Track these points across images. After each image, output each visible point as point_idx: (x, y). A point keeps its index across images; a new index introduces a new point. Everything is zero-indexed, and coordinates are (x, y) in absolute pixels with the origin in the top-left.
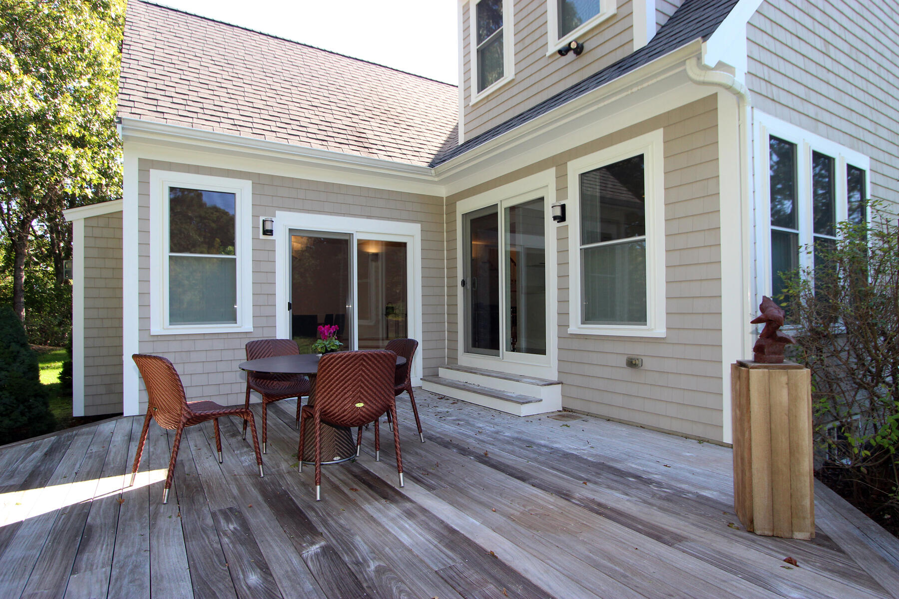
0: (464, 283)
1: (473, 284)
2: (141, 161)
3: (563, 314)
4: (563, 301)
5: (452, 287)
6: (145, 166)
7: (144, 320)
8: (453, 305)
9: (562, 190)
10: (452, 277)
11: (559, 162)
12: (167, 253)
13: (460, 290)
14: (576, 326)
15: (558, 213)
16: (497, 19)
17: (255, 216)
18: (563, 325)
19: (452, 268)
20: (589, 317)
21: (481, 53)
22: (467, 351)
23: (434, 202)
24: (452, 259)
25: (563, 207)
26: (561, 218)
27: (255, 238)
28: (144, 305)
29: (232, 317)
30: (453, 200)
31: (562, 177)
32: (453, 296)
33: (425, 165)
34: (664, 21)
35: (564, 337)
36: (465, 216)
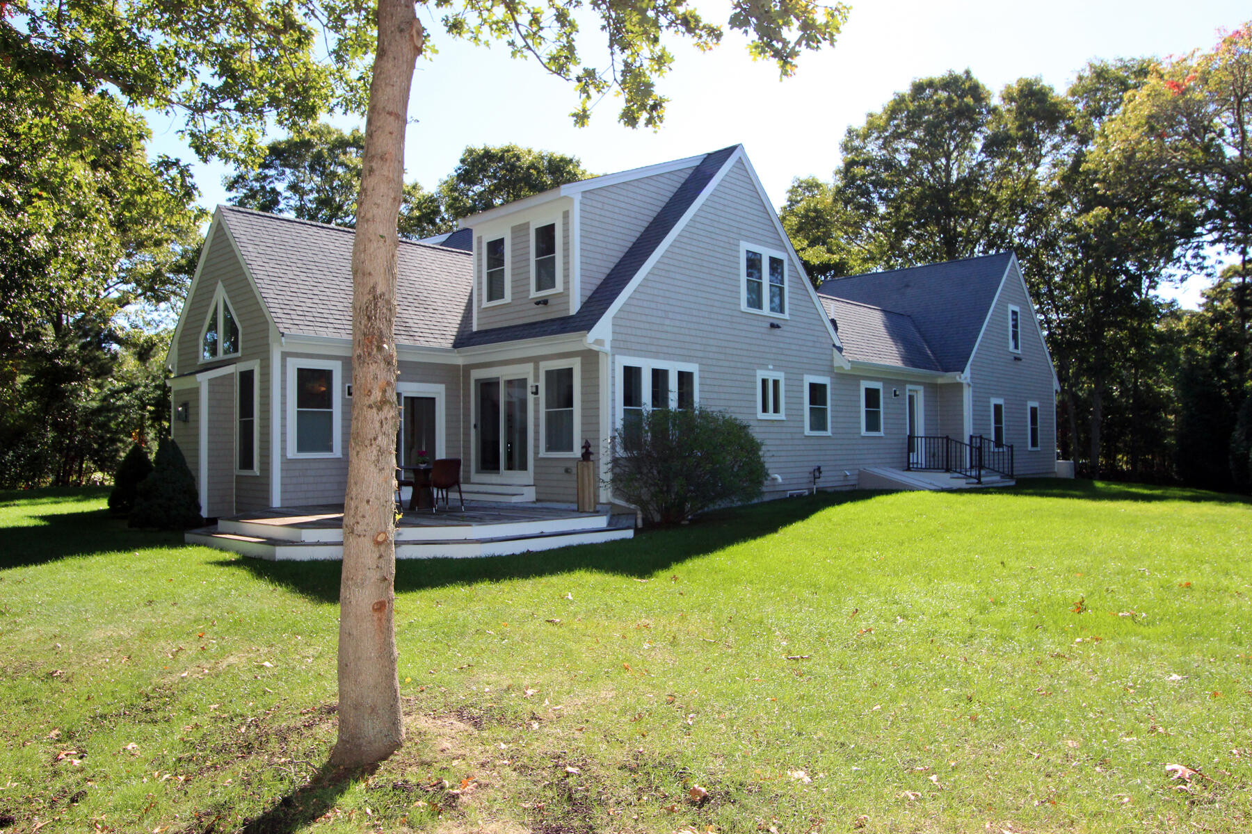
0: (475, 426)
1: (482, 427)
2: (282, 353)
3: (536, 447)
4: (537, 439)
5: (467, 428)
6: (285, 355)
7: (284, 449)
8: (467, 441)
9: (536, 377)
10: (467, 421)
11: (536, 360)
12: (296, 409)
13: (473, 431)
14: (543, 453)
15: (534, 390)
16: (501, 262)
17: (343, 384)
18: (536, 453)
19: (467, 415)
20: (549, 449)
21: (490, 275)
22: (477, 472)
23: (455, 368)
24: (467, 409)
25: (537, 387)
26: (536, 393)
27: (343, 398)
28: (284, 441)
29: (330, 449)
30: (468, 368)
31: (536, 369)
32: (467, 435)
33: (450, 345)
34: (585, 299)
35: (537, 459)
36: (476, 381)
